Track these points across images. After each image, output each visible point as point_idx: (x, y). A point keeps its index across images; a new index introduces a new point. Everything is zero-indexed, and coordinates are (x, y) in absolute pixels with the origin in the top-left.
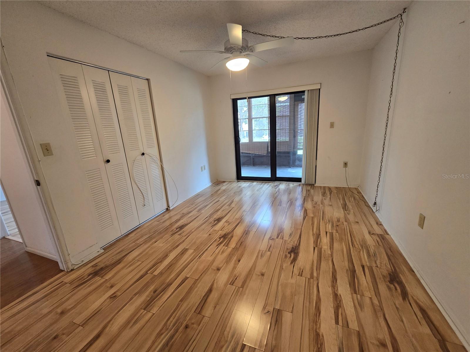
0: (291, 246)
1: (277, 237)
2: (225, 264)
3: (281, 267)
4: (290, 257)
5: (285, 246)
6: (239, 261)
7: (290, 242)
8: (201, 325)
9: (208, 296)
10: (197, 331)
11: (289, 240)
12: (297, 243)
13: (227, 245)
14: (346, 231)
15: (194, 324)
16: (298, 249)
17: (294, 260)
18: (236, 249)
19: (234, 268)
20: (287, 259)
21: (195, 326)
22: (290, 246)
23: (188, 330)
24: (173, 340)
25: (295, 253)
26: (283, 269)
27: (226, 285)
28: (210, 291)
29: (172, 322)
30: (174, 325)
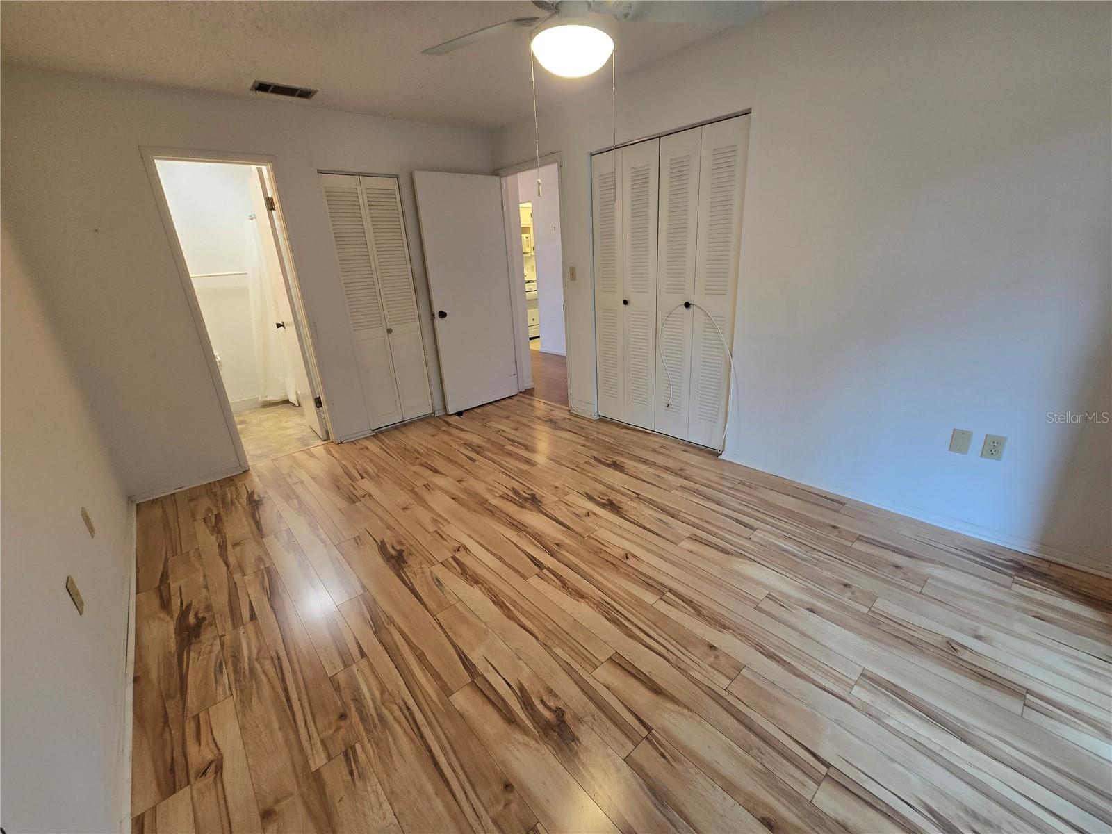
0: (410, 563)
1: (454, 558)
3: (392, 529)
4: (393, 547)
5: (421, 554)
6: (454, 498)
7: (421, 568)
11: (427, 570)
12: (407, 577)
14: (307, 709)
16: (394, 568)
17: (382, 547)
20: (395, 542)
22: (412, 561)
25: (392, 557)
26: (388, 529)
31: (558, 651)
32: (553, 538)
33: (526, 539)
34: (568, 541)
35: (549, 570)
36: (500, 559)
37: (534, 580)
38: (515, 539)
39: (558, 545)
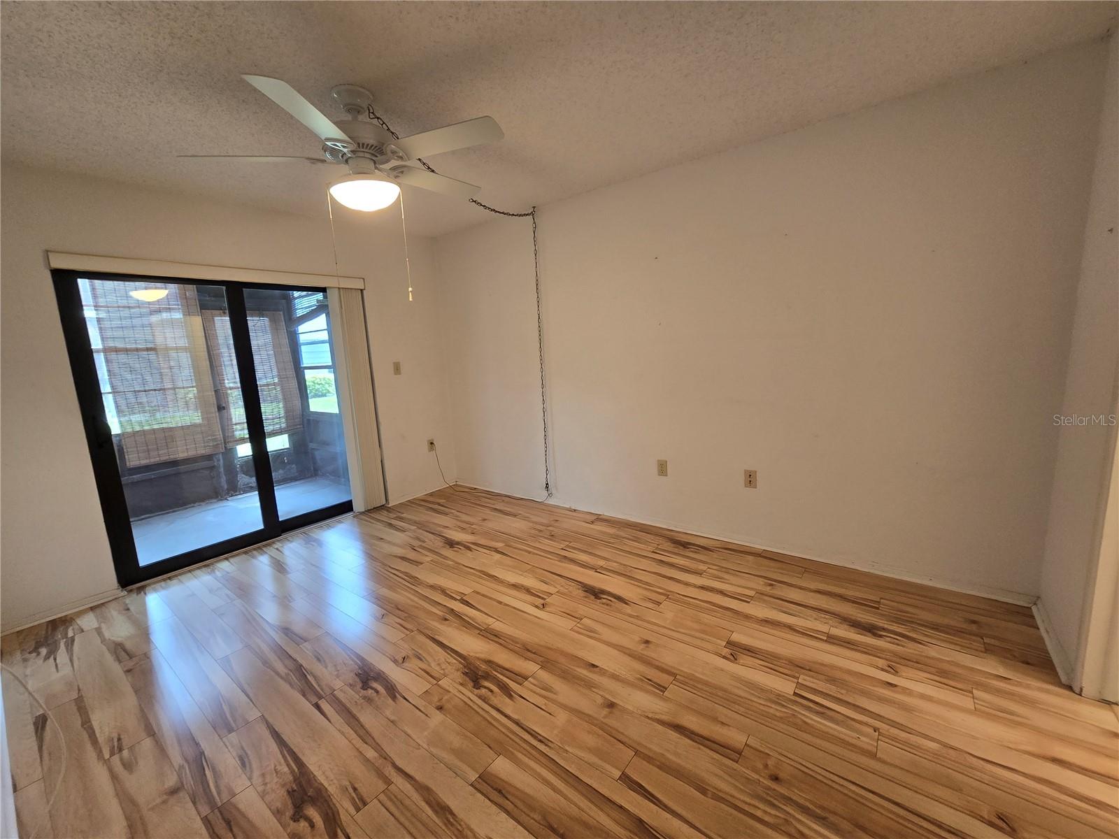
1: (543, 598)
2: (594, 690)
4: (609, 600)
5: (575, 597)
6: (594, 666)
7: (567, 589)
8: (767, 751)
9: (693, 733)
10: (782, 759)
11: (561, 588)
12: (573, 583)
13: (521, 677)
14: (571, 535)
15: (767, 765)
17: (620, 599)
18: (546, 664)
19: (615, 677)
20: (612, 604)
21: (770, 763)
22: (581, 593)
23: (782, 775)
24: (811, 806)
25: (601, 593)
26: (637, 616)
27: (666, 700)
28: (679, 728)
29: (765, 812)
30: (774, 806)
31: (451, 563)
32: (450, 626)
33: (479, 622)
34: (436, 624)
35: (456, 599)
36: (500, 603)
37: (467, 591)
38: (490, 621)
39: (446, 620)
